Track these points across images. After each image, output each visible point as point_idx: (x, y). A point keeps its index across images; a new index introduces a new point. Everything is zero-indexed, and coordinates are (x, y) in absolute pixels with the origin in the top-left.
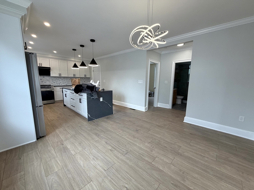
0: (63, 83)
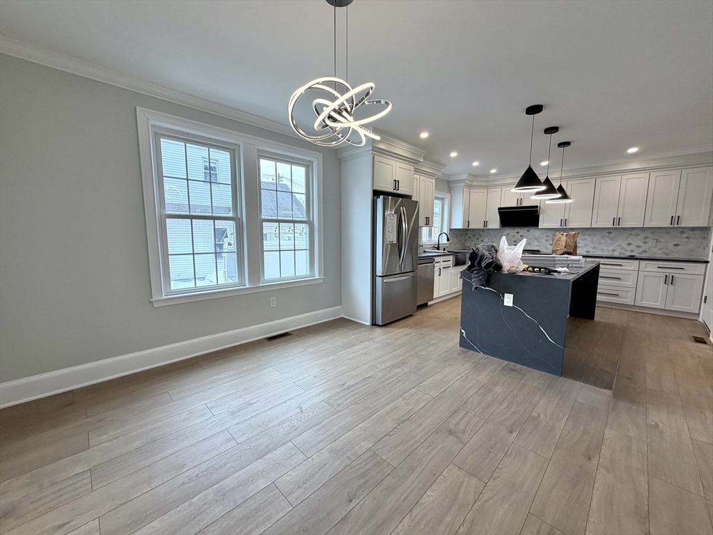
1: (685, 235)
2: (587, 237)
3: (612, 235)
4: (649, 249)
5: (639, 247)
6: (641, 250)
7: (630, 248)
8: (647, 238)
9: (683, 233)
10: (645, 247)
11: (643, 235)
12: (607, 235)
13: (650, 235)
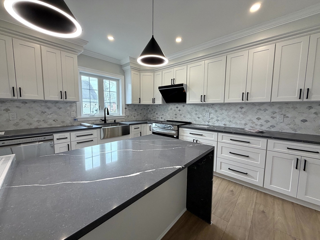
0: (218, 120)
1: (313, 111)
2: (224, 111)
3: (244, 110)
4: (277, 124)
5: (267, 121)
6: (269, 124)
7: (259, 123)
8: (274, 113)
9: (310, 108)
10: (272, 122)
11: (270, 110)
12: (240, 110)
13: (277, 111)
